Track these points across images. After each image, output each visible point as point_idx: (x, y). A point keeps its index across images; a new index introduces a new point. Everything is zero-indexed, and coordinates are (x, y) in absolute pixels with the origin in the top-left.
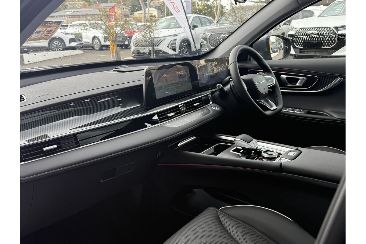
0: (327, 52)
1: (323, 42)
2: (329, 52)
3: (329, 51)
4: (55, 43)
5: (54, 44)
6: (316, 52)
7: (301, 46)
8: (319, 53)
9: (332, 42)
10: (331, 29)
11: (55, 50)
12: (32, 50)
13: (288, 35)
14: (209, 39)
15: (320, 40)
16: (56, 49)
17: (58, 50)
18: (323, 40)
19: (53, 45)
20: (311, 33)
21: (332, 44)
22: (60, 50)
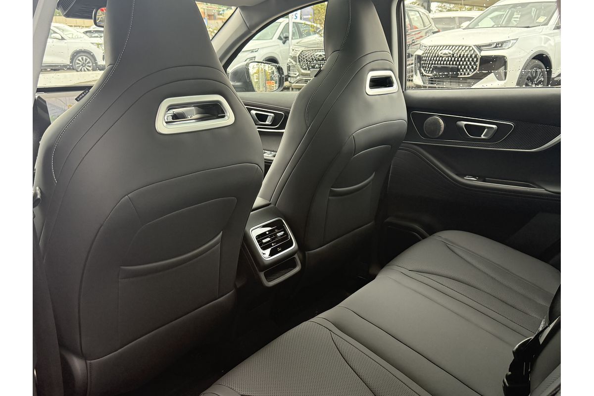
0: (466, 83)
1: (460, 67)
2: (469, 83)
3: (469, 81)
4: (80, 58)
5: (79, 60)
6: (451, 82)
7: (430, 72)
8: (454, 83)
9: (472, 67)
10: (471, 48)
11: (81, 69)
12: (49, 70)
13: (416, 55)
14: (299, 58)
15: (456, 64)
16: (83, 69)
17: (86, 69)
18: (459, 64)
19: (77, 61)
20: (444, 53)
21: (472, 70)
22: (88, 70)
